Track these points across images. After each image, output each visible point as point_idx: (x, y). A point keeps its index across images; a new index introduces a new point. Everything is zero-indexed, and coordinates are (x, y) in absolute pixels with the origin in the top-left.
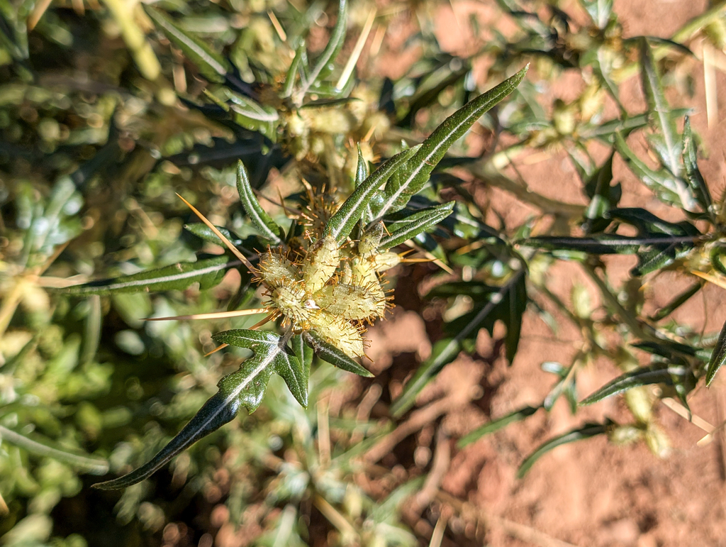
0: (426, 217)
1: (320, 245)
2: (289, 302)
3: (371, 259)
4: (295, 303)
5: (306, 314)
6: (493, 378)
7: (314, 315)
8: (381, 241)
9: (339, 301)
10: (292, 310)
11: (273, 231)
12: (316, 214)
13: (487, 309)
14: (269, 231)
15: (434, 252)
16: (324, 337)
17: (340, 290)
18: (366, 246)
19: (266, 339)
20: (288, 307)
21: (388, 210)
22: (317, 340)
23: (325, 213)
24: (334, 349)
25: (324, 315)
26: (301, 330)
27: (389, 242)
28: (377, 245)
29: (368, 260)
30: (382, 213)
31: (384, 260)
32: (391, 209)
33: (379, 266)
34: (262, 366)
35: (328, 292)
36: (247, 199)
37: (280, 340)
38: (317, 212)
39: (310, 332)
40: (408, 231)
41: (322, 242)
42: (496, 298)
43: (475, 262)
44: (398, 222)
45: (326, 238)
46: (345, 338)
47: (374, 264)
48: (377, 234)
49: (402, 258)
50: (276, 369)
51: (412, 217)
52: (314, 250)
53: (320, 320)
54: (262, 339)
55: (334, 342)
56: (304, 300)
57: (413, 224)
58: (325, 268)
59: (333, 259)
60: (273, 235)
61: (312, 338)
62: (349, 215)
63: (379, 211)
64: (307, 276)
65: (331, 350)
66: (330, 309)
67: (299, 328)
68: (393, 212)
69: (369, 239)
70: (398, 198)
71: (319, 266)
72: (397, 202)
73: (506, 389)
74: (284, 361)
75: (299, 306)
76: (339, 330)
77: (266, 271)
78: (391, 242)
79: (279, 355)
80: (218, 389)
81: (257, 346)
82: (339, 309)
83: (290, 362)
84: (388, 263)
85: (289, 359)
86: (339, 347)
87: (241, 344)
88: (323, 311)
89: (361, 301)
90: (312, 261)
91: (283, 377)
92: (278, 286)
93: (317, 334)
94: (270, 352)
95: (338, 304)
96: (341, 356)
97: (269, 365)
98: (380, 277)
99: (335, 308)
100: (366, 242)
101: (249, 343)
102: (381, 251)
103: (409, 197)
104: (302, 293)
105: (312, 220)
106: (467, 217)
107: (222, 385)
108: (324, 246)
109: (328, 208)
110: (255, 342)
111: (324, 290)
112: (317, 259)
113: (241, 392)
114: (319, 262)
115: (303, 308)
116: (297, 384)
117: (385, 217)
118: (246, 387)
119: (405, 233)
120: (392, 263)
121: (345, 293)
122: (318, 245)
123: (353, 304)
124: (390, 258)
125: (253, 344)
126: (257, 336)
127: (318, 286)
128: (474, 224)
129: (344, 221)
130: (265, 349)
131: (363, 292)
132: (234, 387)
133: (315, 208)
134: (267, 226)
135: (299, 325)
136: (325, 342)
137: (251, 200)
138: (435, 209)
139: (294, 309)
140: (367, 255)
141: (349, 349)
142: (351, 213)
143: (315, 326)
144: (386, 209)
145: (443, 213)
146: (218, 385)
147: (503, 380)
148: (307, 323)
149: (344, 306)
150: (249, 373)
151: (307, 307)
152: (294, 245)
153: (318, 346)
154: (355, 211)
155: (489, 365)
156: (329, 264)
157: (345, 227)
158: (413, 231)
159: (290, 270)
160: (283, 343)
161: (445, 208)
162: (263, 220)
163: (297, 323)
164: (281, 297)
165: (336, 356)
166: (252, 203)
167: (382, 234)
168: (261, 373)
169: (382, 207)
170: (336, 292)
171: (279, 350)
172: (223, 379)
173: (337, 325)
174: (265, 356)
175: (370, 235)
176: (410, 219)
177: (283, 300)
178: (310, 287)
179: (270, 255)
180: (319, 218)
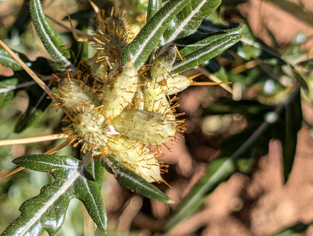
0: (219, 41)
1: (120, 71)
2: (90, 128)
3: (162, 83)
4: (96, 129)
5: (106, 140)
6: (252, 190)
7: (112, 140)
8: (174, 65)
9: (138, 127)
10: (93, 137)
11: (64, 55)
12: (107, 38)
13: (262, 128)
14: (60, 54)
15: (217, 74)
16: (122, 162)
17: (139, 116)
18: (159, 71)
19: (66, 164)
20: (90, 133)
21: (180, 34)
22: (116, 166)
23: (117, 38)
24: (134, 175)
25: (122, 141)
26: (100, 155)
27: (181, 67)
28: (170, 69)
29: (160, 83)
30: (173, 37)
31: (174, 83)
32: (182, 33)
33: (171, 89)
34: (62, 191)
35: (127, 118)
36: (40, 22)
37: (79, 165)
38: (109, 36)
39: (109, 157)
40: (201, 55)
41: (122, 69)
42: (271, 118)
43: (248, 80)
44: (189, 46)
45: (126, 65)
46: (143, 163)
47: (165, 88)
48: (171, 59)
49: (192, 81)
50: (75, 194)
51: (203, 41)
52: (114, 77)
53: (119, 146)
54: (61, 164)
55: (132, 167)
56: (104, 126)
57: (205, 49)
58: (125, 94)
59: (132, 85)
60: (64, 58)
61: (111, 163)
62: (146, 41)
63: (170, 35)
64: (106, 102)
65: (131, 175)
66: (129, 135)
67: (98, 153)
68: (184, 36)
69: (162, 64)
70: (190, 22)
71: (119, 92)
72: (189, 26)
73: (266, 202)
74: (83, 186)
75: (100, 131)
76: (137, 155)
77: (65, 97)
78: (183, 66)
79: (78, 180)
80: (20, 213)
81: (56, 171)
82: (138, 135)
83: (90, 187)
84: (178, 86)
85: (89, 183)
86: (137, 172)
87: (42, 169)
88: (122, 136)
89: (160, 127)
90: (112, 88)
91: (83, 201)
92: (79, 113)
93: (116, 159)
94: (69, 176)
95: (137, 130)
96: (142, 182)
97: (69, 190)
98: (171, 101)
99: (134, 134)
100: (159, 66)
101: (49, 168)
102: (173, 75)
103: (201, 21)
104: (102, 120)
105: (104, 44)
106: (249, 38)
107: (24, 209)
108: (123, 73)
109: (119, 32)
110: (55, 167)
111: (123, 116)
112: (117, 85)
113: (42, 216)
114: (119, 88)
115: (103, 134)
116: (96, 208)
117: (177, 41)
118: (47, 211)
119: (197, 57)
120: (181, 86)
121: (144, 119)
122: (117, 72)
123: (152, 130)
124: (180, 81)
125: (52, 168)
126: (57, 161)
127: (117, 112)
128: (257, 45)
129: (142, 47)
130: (64, 174)
131: (162, 118)
132: (36, 211)
133: (107, 32)
134: (59, 50)
135: (98, 150)
136: (124, 168)
137: (43, 24)
138: (226, 33)
139: (95, 135)
140: (159, 79)
141: (147, 174)
142: (148, 39)
143: (114, 151)
144: (178, 33)
145: (235, 37)
146: (20, 210)
147: (262, 192)
148: (106, 148)
149: (143, 132)
150: (49, 197)
151: (108, 133)
152: (84, 67)
153: (118, 171)
154: (153, 37)
155: (248, 178)
156: (128, 90)
157: (143, 53)
158: (205, 55)
159: (89, 96)
160: (82, 167)
161: (237, 32)
162: (55, 44)
163: (96, 148)
164: (83, 123)
165: (136, 181)
166: (45, 27)
167: (174, 59)
168: (61, 197)
169: (174, 30)
170: (135, 118)
171: (78, 175)
172: (25, 203)
173: (135, 150)
174: (65, 180)
175: (163, 60)
176: (201, 43)
177: (84, 126)
178: (109, 113)
179: (69, 81)
180: (111, 42)
